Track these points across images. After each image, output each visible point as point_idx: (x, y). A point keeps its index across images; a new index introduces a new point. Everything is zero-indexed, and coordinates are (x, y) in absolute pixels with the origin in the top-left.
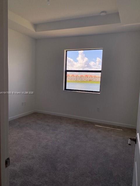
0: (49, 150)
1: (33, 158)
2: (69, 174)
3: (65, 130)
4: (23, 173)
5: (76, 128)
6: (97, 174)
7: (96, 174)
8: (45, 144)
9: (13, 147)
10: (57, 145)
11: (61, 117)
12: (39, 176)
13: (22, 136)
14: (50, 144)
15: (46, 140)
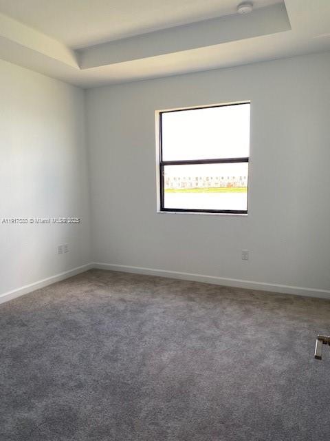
0: (119, 365)
1: (80, 386)
2: (168, 428)
3: (163, 310)
4: (50, 426)
5: (191, 303)
6: (241, 424)
7: (239, 426)
8: (112, 348)
9: (31, 359)
10: (142, 350)
11: (156, 277)
12: (90, 436)
13: (57, 329)
14: (125, 348)
15: (115, 339)
